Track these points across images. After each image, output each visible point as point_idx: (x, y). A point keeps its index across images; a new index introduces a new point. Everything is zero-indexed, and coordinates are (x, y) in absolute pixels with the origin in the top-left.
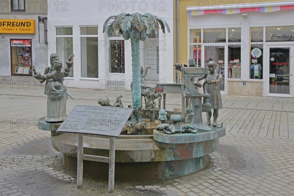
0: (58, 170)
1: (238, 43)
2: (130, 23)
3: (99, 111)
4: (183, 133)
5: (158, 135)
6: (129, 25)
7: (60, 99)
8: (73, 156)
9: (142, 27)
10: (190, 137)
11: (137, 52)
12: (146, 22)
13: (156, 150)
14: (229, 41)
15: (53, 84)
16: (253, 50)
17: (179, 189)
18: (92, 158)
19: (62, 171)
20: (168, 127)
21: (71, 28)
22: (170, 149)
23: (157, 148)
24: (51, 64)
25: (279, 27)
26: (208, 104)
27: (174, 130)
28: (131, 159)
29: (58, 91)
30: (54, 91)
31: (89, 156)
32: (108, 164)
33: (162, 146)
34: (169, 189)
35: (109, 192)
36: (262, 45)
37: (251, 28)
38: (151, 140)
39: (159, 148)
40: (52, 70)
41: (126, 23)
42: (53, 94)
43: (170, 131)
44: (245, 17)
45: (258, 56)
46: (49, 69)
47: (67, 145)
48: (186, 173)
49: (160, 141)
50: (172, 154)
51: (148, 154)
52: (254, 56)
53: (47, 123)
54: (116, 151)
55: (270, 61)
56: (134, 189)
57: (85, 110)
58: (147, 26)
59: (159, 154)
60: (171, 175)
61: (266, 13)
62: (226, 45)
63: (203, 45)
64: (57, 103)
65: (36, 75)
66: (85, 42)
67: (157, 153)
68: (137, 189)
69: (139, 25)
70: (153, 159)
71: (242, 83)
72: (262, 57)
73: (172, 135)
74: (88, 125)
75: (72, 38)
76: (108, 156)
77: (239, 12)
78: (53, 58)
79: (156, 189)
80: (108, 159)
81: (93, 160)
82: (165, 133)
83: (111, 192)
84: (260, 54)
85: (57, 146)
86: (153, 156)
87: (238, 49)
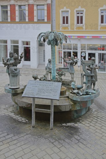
0: (17, 115)
1: (76, 50)
2: (53, 36)
3: (43, 84)
4: (85, 95)
5: (73, 96)
6: (53, 37)
7: (17, 76)
8: (27, 108)
9: (60, 38)
10: (89, 97)
11: (54, 51)
12: (61, 36)
13: (72, 104)
14: (73, 49)
15: (13, 68)
16: (82, 53)
17: (84, 124)
18: (40, 110)
19: (20, 116)
20: (79, 92)
21: (7, 41)
22: (78, 103)
23: (72, 103)
24: (10, 56)
25: (91, 44)
26: (94, 79)
27: (81, 94)
28: (60, 109)
29: (16, 72)
30: (14, 71)
31: (39, 110)
32: (50, 114)
33: (75, 102)
34: (79, 124)
35: (51, 130)
36: (85, 51)
37: (81, 44)
38: (67, 98)
39: (73, 103)
40: (10, 60)
41: (51, 36)
42: (13, 73)
43: (80, 94)
44: (79, 40)
45: (84, 56)
46: (8, 59)
47: (23, 102)
48: (83, 114)
49: (74, 100)
50: (79, 106)
51: (68, 107)
52: (82, 56)
53: (10, 89)
54: (54, 106)
55: (88, 58)
56: (62, 126)
57: (35, 83)
58: (62, 38)
59: (74, 106)
60: (77, 116)
61: (87, 38)
62: (72, 51)
63: (63, 50)
64: (15, 78)
65: (4, 63)
66: (13, 47)
67: (73, 106)
68: (64, 126)
69: (58, 37)
70: (71, 109)
71: (78, 67)
72: (85, 56)
73: (81, 97)
74: (39, 92)
75: (7, 45)
76: (50, 109)
77: (77, 37)
78: (11, 53)
79: (73, 125)
80: (50, 111)
81: (41, 112)
82: (77, 95)
83: (52, 129)
84: (85, 55)
85: (16, 102)
86: (71, 108)
87: (76, 53)
